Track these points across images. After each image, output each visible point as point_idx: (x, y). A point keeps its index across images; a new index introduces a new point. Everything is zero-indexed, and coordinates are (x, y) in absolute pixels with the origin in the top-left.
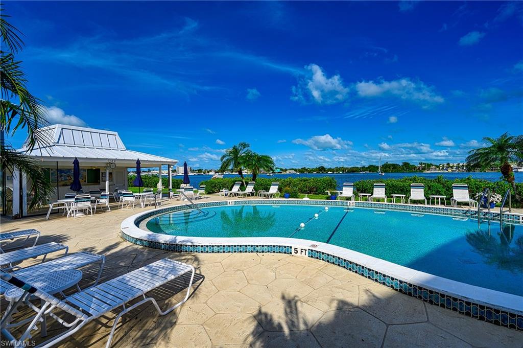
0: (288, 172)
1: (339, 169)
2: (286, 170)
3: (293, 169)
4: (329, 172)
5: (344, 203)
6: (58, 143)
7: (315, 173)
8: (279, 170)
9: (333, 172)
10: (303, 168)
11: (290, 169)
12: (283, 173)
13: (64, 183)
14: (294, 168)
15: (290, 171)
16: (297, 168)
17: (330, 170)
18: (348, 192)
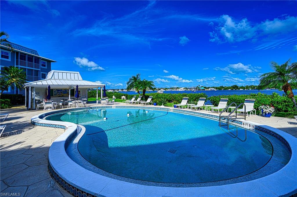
0: (209, 89)
1: (249, 87)
2: (208, 88)
3: (213, 87)
4: (241, 89)
5: (168, 109)
6: (51, 78)
7: (230, 90)
8: (203, 88)
9: (244, 89)
10: (221, 87)
11: (212, 87)
12: (206, 90)
13: (59, 95)
14: (215, 86)
15: (211, 88)
16: (217, 86)
17: (242, 87)
18: (184, 103)
